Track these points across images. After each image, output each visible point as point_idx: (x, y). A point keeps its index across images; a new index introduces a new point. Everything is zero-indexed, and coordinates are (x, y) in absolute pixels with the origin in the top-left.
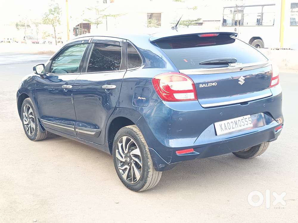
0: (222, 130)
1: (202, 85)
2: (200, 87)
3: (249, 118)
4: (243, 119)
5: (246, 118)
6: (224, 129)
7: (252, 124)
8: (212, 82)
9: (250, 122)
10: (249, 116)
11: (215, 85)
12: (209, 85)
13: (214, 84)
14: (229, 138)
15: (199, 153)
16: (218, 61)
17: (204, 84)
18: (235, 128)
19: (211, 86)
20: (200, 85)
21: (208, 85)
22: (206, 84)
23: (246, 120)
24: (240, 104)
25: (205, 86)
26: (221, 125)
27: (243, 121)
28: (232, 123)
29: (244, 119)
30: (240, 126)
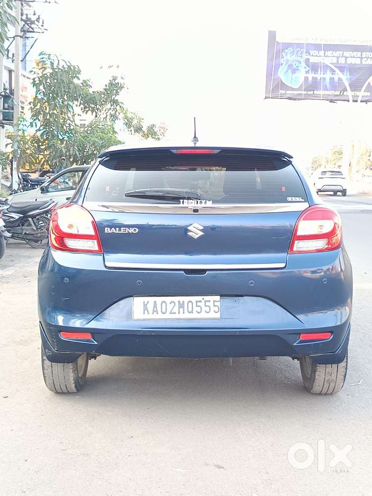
0: (146, 311)
1: (109, 229)
2: (106, 232)
3: (214, 301)
4: (201, 301)
5: (209, 301)
6: (151, 311)
7: (219, 312)
8: (129, 226)
9: (216, 309)
10: (218, 298)
11: (133, 232)
12: (122, 230)
13: (131, 230)
14: (150, 328)
15: (96, 343)
16: (161, 193)
17: (113, 229)
18: (177, 312)
19: (127, 232)
20: (106, 228)
21: (120, 230)
22: (117, 229)
23: (207, 304)
24: (183, 272)
25: (114, 231)
26: (146, 303)
27: (199, 304)
28: (173, 304)
29: (203, 301)
30: (189, 312)
